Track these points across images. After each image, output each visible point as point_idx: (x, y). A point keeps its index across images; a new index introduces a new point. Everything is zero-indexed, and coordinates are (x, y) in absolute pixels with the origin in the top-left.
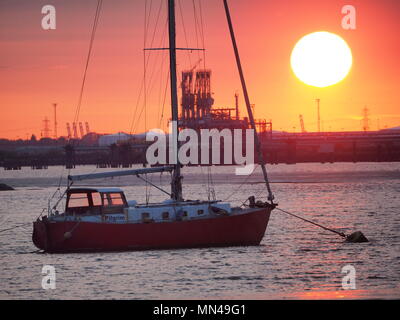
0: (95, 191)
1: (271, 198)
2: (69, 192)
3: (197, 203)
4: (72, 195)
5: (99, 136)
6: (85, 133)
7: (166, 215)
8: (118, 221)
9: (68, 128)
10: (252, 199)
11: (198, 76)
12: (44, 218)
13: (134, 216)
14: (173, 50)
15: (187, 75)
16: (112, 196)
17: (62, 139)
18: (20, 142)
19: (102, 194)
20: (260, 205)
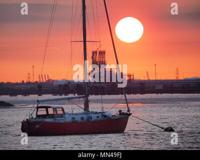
0: (50, 107)
1: (129, 111)
2: (38, 108)
3: (96, 113)
4: (39, 109)
5: (53, 81)
6: (47, 79)
7: (82, 118)
8: (61, 121)
9: (39, 77)
10: (120, 111)
11: (99, 53)
12: (27, 120)
13: (68, 119)
14: (85, 42)
15: (94, 53)
16: (58, 109)
17: (36, 82)
18: (17, 84)
19: (54, 109)
20: (124, 114)
